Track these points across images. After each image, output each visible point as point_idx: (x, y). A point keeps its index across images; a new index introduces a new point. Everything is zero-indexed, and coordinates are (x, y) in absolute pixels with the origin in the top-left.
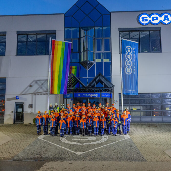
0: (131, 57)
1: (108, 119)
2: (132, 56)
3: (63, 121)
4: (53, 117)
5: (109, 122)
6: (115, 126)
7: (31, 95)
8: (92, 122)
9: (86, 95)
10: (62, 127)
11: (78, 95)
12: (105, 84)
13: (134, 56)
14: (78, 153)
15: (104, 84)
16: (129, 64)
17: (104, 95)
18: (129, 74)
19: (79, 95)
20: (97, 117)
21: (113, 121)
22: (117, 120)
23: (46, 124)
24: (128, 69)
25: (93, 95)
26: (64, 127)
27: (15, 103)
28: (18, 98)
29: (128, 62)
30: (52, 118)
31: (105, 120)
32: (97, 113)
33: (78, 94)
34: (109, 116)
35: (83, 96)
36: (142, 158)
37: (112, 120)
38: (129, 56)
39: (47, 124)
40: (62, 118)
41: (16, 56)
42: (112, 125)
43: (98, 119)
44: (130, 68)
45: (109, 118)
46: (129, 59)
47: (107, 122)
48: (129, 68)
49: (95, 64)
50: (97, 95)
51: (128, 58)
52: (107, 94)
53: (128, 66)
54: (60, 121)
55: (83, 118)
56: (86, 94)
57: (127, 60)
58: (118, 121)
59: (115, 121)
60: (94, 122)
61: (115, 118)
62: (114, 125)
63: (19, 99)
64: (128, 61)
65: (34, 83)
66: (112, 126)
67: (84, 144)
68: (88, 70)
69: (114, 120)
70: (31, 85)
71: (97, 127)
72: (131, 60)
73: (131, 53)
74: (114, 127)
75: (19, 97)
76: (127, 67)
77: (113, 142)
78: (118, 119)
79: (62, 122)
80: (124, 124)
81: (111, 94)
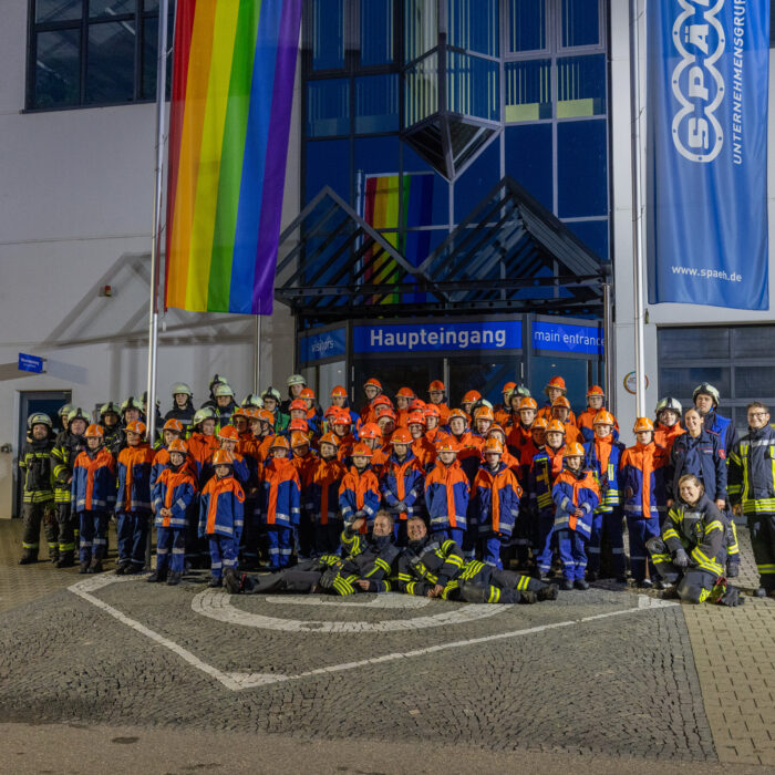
0: (713, 39)
1: (539, 478)
2: (721, 35)
3: (225, 481)
4: (176, 459)
5: (540, 498)
6: (580, 522)
7: (106, 345)
8: (420, 491)
9: (433, 338)
10: (218, 522)
11: (380, 337)
12: (567, 264)
13: (739, 32)
14: (236, 682)
15: (555, 264)
16: (701, 92)
17: (548, 337)
18: (707, 159)
19: (384, 338)
20: (450, 457)
21: (566, 490)
22: (591, 482)
23: (133, 503)
24: (692, 122)
25: (476, 338)
26: (234, 519)
27: (23, 394)
28: (31, 364)
29: (697, 72)
30: (169, 463)
31: (509, 481)
32: (459, 438)
33: (381, 332)
34: (546, 454)
35: (411, 343)
36: (693, 737)
37: (561, 483)
38: (698, 34)
39: (140, 504)
40: (219, 466)
41: (23, 112)
42: (560, 516)
43: (458, 475)
44: (705, 117)
45: (545, 470)
46: (700, 55)
47: (533, 495)
48: (699, 113)
49: (498, 139)
50: (500, 338)
51: (690, 48)
52: (572, 330)
53: (692, 100)
54: (211, 485)
55: (355, 460)
56: (428, 331)
57: (688, 59)
58: (605, 485)
59: (579, 486)
60: (432, 495)
61: (584, 465)
62: (572, 514)
63: (38, 370)
64: (691, 66)
65: (126, 271)
66: (559, 521)
67: (327, 627)
68: (454, 176)
69: (571, 480)
70: (108, 288)
71: (453, 525)
72: (717, 65)
73: (716, 16)
74: (573, 526)
75: (40, 360)
76: (688, 108)
77: (540, 624)
78: (603, 477)
79: (223, 490)
80: (639, 508)
81: (600, 333)
